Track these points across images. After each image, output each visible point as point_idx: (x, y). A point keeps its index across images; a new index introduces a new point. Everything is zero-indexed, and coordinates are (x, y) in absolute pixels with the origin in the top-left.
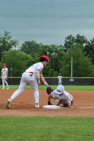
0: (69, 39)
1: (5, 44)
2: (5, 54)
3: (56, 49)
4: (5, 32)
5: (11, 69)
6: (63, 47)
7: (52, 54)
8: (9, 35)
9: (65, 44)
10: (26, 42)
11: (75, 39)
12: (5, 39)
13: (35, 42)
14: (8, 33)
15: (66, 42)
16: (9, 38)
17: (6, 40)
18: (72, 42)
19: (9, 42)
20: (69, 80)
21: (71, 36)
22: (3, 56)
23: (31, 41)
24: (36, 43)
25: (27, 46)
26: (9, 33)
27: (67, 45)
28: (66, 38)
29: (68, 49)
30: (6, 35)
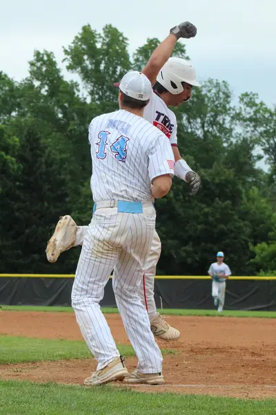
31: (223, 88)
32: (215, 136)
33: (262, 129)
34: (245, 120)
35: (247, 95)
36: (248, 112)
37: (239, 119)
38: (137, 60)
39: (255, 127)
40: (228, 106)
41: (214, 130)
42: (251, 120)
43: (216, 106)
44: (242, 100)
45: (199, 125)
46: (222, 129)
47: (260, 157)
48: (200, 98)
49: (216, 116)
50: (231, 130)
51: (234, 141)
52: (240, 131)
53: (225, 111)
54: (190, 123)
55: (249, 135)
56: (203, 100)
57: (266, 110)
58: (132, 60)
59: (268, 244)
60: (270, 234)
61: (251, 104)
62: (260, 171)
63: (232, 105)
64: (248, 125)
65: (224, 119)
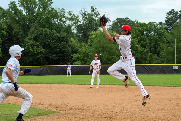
0: (171, 14)
1: (92, 22)
2: (92, 35)
3: (155, 27)
4: (92, 7)
5: (101, 54)
6: (164, 24)
7: (150, 34)
8: (96, 11)
9: (166, 21)
10: (118, 19)
11: (178, 14)
12: (92, 15)
13: (128, 18)
14: (95, 9)
15: (167, 19)
16: (96, 15)
17: (93, 17)
18: (175, 18)
19: (97, 19)
20: (173, 68)
21: (173, 11)
22: (89, 38)
23: (124, 18)
24: (130, 20)
25: (119, 24)
26: (97, 8)
27: (169, 22)
28: (167, 14)
29: (170, 27)
30: (93, 11)
31: (63, 10)
32: (61, 24)
33: (74, 21)
34: (69, 19)
35: (69, 12)
36: (70, 17)
37: (68, 19)
38: (39, 3)
39: (72, 21)
40: (64, 15)
41: (61, 22)
42: (71, 19)
43: (61, 15)
44: (68, 13)
45: (56, 21)
46: (63, 22)
47: (73, 29)
48: (57, 13)
49: (61, 18)
50: (65, 22)
51: (66, 25)
52: (68, 22)
53: (64, 17)
54: (54, 20)
55: (70, 23)
56: (57, 14)
57: (75, 16)
58: (37, 3)
59: (76, 54)
60: (77, 51)
61: (71, 15)
62: (74, 33)
63: (65, 15)
64: (70, 21)
65: (63, 19)
